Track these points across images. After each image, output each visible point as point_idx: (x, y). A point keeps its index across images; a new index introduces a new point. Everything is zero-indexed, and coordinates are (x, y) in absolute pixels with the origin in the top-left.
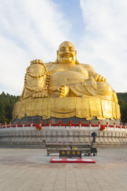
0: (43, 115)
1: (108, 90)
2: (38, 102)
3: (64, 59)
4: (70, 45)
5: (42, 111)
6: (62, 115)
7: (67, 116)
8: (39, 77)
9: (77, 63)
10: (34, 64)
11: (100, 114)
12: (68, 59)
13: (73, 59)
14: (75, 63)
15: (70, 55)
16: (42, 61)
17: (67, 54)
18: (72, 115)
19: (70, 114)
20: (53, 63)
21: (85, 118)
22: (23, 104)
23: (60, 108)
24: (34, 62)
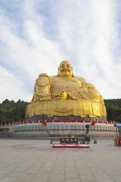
0: (48, 114)
1: (97, 95)
2: (44, 104)
3: (63, 73)
4: (68, 63)
5: (47, 111)
6: (62, 113)
7: (66, 114)
8: (45, 86)
9: (73, 76)
10: (41, 76)
11: (91, 112)
12: (66, 73)
13: (70, 73)
14: (71, 76)
15: (68, 70)
16: (47, 74)
17: (66, 69)
18: (70, 114)
19: (69, 113)
20: (56, 76)
21: (80, 116)
22: (33, 106)
23: (60, 109)
24: (42, 75)
